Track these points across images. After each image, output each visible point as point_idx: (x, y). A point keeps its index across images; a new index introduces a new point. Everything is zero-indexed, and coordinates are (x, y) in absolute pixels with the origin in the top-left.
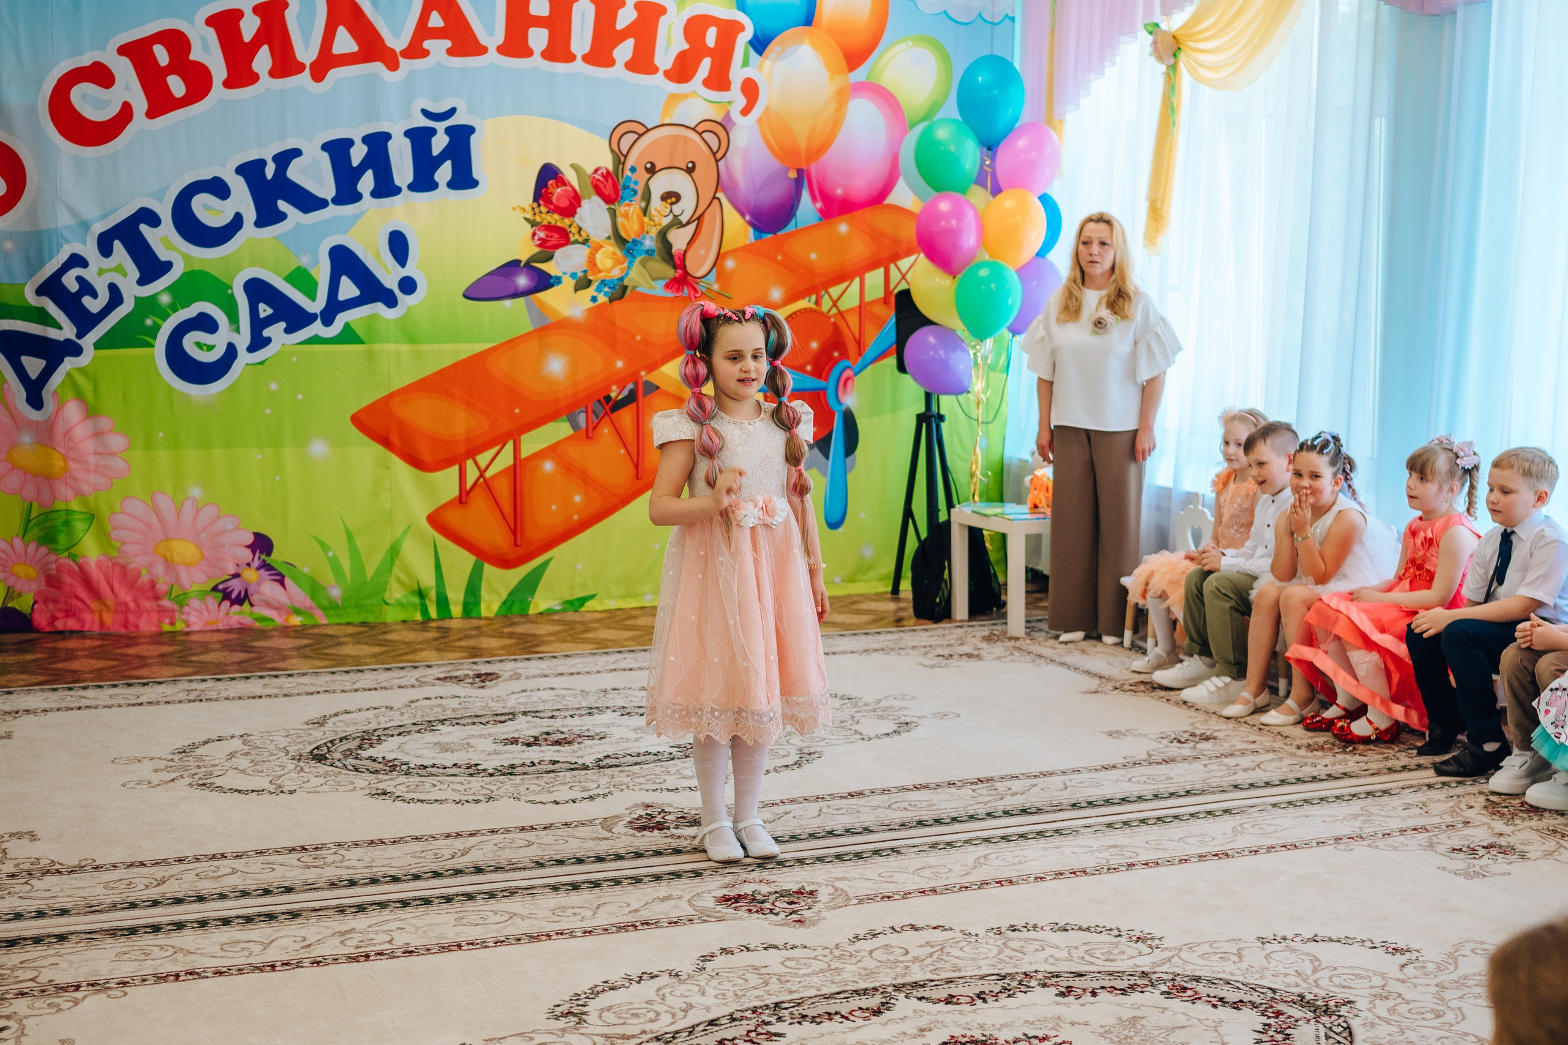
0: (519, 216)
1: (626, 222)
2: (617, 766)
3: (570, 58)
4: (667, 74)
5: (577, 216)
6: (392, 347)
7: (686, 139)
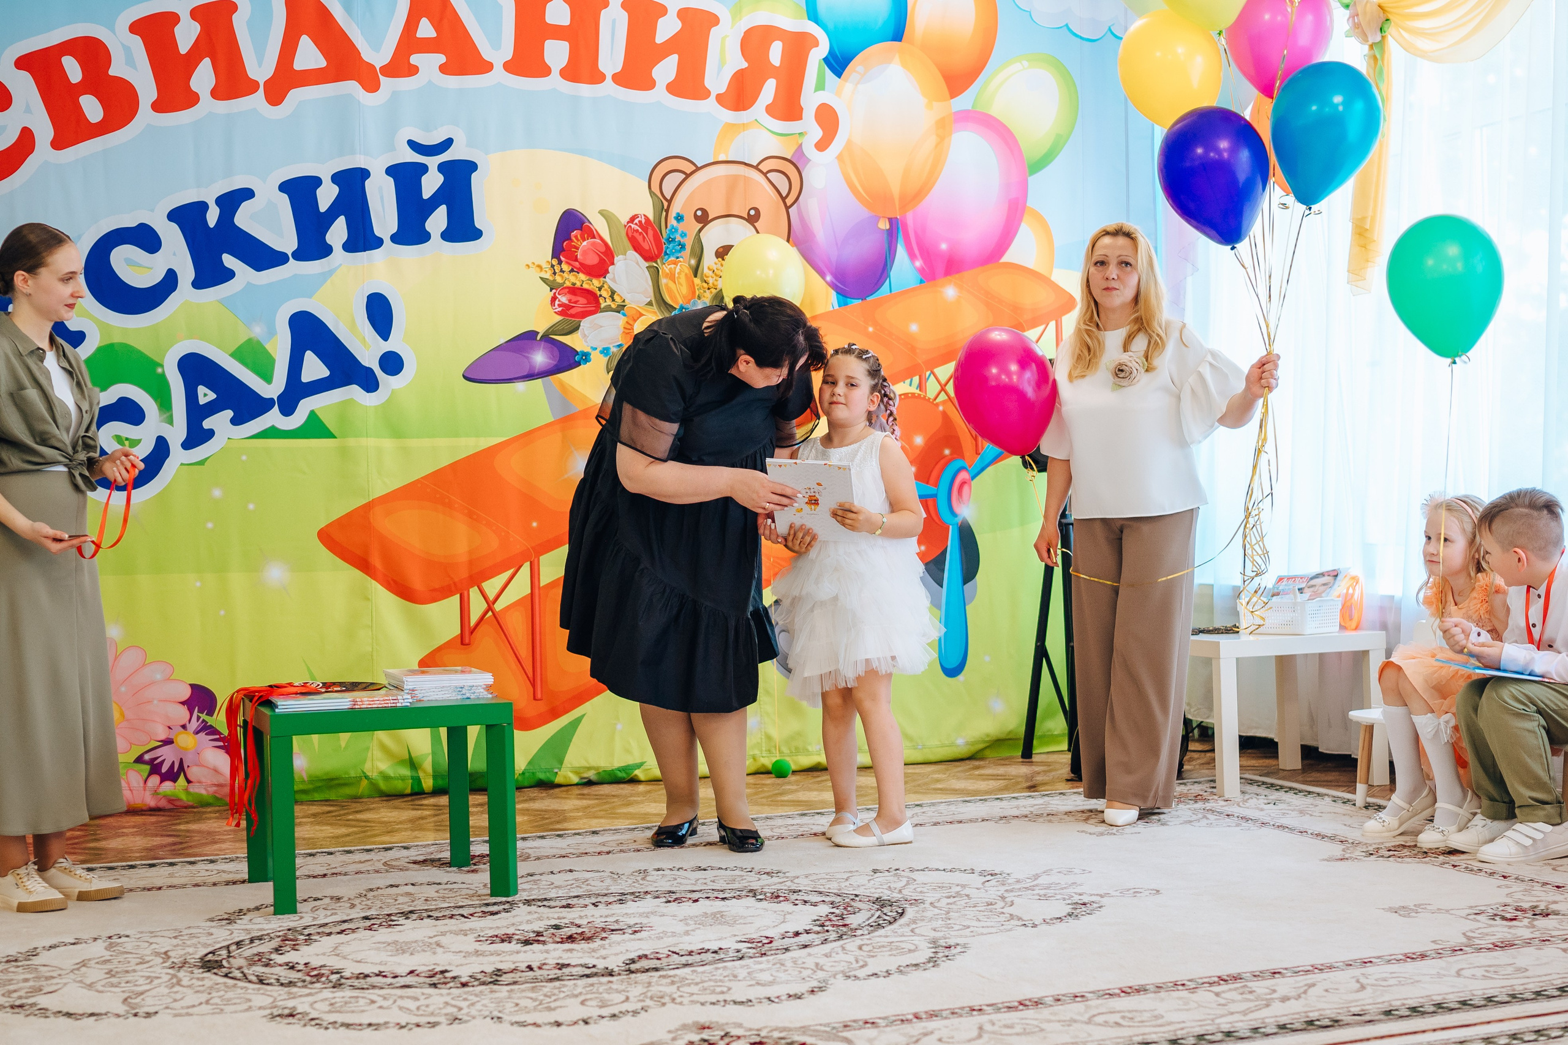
0: (535, 274)
1: (671, 284)
2: (656, 969)
3: (597, 78)
4: (720, 98)
5: (608, 275)
6: (371, 442)
7: (747, 179)
